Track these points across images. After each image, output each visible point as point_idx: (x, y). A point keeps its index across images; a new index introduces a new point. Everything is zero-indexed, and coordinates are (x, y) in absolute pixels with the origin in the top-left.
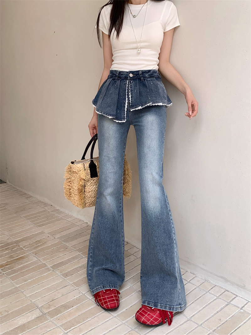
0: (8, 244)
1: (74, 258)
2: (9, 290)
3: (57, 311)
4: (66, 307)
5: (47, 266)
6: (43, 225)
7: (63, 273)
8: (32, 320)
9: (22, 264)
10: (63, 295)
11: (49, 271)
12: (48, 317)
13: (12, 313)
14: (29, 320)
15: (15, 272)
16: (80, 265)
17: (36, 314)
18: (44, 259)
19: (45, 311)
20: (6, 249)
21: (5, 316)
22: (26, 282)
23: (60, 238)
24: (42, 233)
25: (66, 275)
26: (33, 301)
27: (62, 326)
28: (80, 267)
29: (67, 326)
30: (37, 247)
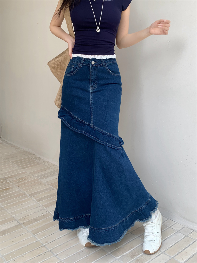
1: (46, 190)
3: (30, 222)
4: (36, 220)
5: (26, 194)
6: (26, 167)
8: (11, 228)
9: (7, 193)
10: (35, 213)
11: (27, 197)
12: (23, 226)
14: (9, 227)
16: (50, 194)
17: (15, 223)
18: (24, 190)
19: (21, 222)
22: (9, 204)
23: (38, 176)
24: (25, 173)
25: (39, 200)
26: (13, 216)
27: (31, 231)
28: (50, 195)
29: (35, 232)
30: (20, 182)
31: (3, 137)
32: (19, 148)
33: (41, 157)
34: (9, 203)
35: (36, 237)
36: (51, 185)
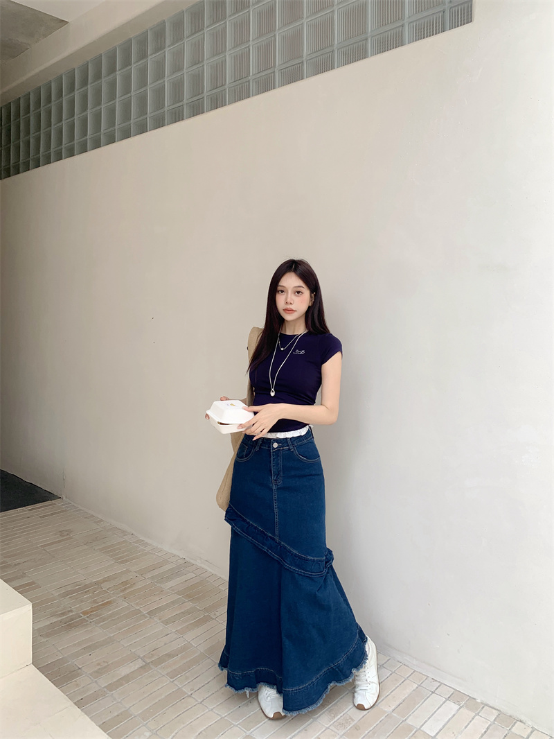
0: (86, 586)
1: (173, 603)
2: (103, 641)
3: (160, 661)
4: (170, 656)
5: (141, 612)
6: (127, 561)
7: (163, 619)
8: (135, 671)
9: (110, 610)
10: (165, 644)
11: (146, 617)
12: (152, 666)
13: (112, 663)
14: (132, 670)
15: (104, 620)
16: (183, 611)
17: (139, 663)
18: (137, 604)
19: (148, 661)
20: (86, 592)
21: (105, 667)
23: (152, 578)
24: (128, 571)
25: (166, 623)
26: (133, 651)
27: (167, 674)
28: (183, 613)
29: (173, 675)
30: (125, 589)
31: (66, 497)
32: (101, 521)
33: (147, 540)
34: (121, 629)
35: (175, 682)
36: (179, 593)
